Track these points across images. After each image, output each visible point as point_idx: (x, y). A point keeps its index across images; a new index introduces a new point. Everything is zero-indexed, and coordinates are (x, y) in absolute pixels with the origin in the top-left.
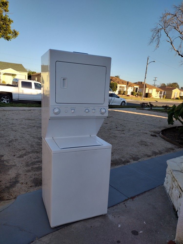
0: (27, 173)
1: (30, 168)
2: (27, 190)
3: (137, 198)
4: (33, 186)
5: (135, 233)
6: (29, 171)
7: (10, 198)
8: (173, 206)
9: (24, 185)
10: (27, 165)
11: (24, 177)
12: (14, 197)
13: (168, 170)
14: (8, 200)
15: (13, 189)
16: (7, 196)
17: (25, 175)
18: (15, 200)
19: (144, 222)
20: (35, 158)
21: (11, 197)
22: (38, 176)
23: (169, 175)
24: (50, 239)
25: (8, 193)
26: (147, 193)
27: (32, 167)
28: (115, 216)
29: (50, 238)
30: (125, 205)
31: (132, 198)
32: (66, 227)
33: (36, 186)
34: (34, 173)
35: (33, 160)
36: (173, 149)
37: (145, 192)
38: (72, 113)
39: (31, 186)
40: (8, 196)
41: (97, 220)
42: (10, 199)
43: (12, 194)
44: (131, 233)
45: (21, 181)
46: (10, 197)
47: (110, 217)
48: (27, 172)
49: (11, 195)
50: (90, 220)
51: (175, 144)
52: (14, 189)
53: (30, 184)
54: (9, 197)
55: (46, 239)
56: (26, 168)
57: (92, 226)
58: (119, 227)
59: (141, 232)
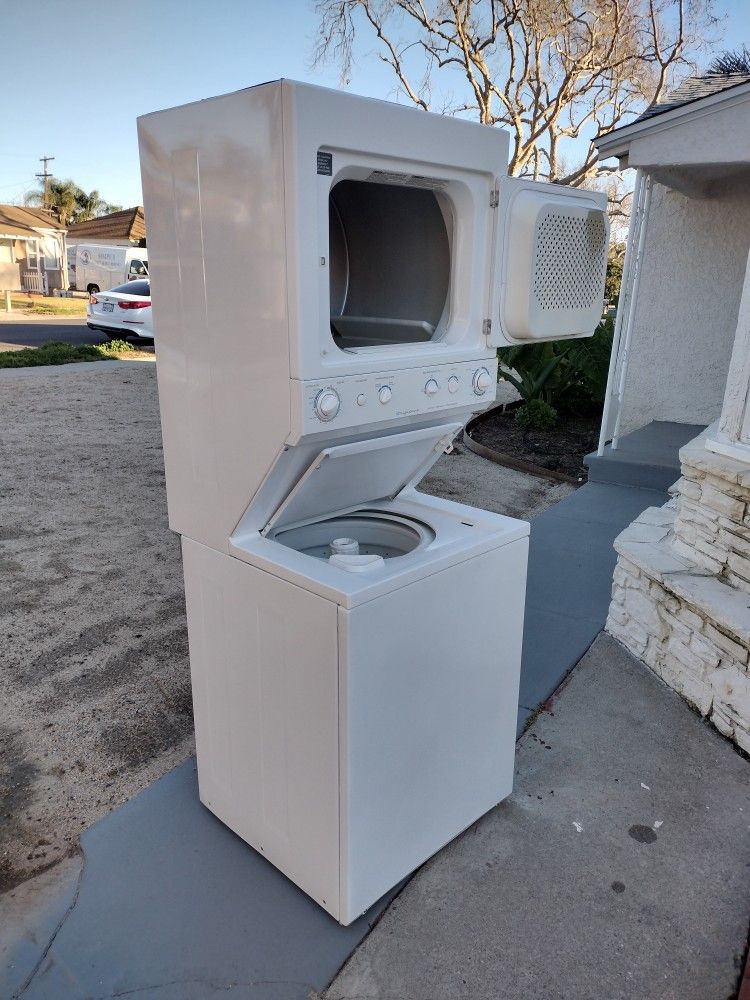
0: (52, 719)
1: (46, 689)
2: (105, 797)
3: (558, 704)
4: (122, 770)
5: (643, 834)
6: (48, 705)
7: (47, 860)
8: (684, 699)
9: (73, 777)
10: (23, 680)
11: (46, 739)
12: (65, 846)
13: (619, 576)
14: (42, 869)
15: (31, 809)
16: (24, 856)
17: (50, 730)
18: (77, 859)
19: (643, 785)
20: (39, 638)
21: (52, 855)
22: (113, 718)
23: (637, 592)
24: (374, 973)
25: (19, 836)
26: (579, 676)
27: (56, 685)
28: (539, 794)
29: (369, 970)
30: (543, 743)
31: (544, 708)
32: (397, 902)
33: (134, 763)
34: (84, 707)
35: (37, 649)
36: (543, 494)
37: (569, 672)
38: (383, 403)
39: (113, 774)
40: (29, 851)
41: (488, 831)
42: (50, 866)
43: (47, 837)
44: (632, 841)
45: (47, 764)
46: (44, 855)
47: (525, 803)
48: (43, 710)
49: (42, 843)
50: (465, 841)
51: (533, 473)
52: (36, 810)
53: (100, 764)
54: (38, 856)
55: (355, 983)
56: (25, 695)
57: (491, 863)
58: (579, 830)
59: (658, 824)
